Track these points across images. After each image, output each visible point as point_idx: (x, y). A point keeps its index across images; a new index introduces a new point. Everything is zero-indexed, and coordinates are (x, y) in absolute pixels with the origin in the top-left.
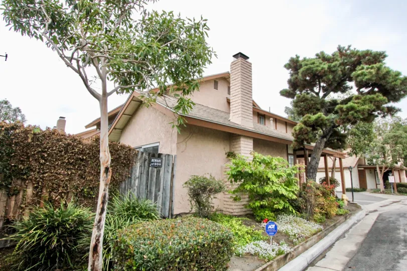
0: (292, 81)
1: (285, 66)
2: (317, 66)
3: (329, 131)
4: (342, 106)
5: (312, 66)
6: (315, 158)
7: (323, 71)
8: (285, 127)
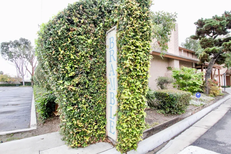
0: (199, 31)
1: (195, 23)
2: (214, 23)
3: (218, 55)
4: (226, 43)
5: (211, 23)
6: (210, 69)
7: (217, 25)
8: (187, 54)
